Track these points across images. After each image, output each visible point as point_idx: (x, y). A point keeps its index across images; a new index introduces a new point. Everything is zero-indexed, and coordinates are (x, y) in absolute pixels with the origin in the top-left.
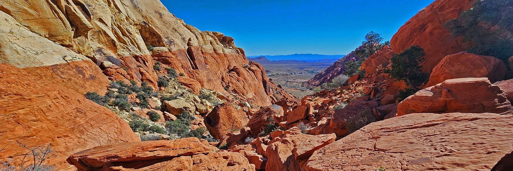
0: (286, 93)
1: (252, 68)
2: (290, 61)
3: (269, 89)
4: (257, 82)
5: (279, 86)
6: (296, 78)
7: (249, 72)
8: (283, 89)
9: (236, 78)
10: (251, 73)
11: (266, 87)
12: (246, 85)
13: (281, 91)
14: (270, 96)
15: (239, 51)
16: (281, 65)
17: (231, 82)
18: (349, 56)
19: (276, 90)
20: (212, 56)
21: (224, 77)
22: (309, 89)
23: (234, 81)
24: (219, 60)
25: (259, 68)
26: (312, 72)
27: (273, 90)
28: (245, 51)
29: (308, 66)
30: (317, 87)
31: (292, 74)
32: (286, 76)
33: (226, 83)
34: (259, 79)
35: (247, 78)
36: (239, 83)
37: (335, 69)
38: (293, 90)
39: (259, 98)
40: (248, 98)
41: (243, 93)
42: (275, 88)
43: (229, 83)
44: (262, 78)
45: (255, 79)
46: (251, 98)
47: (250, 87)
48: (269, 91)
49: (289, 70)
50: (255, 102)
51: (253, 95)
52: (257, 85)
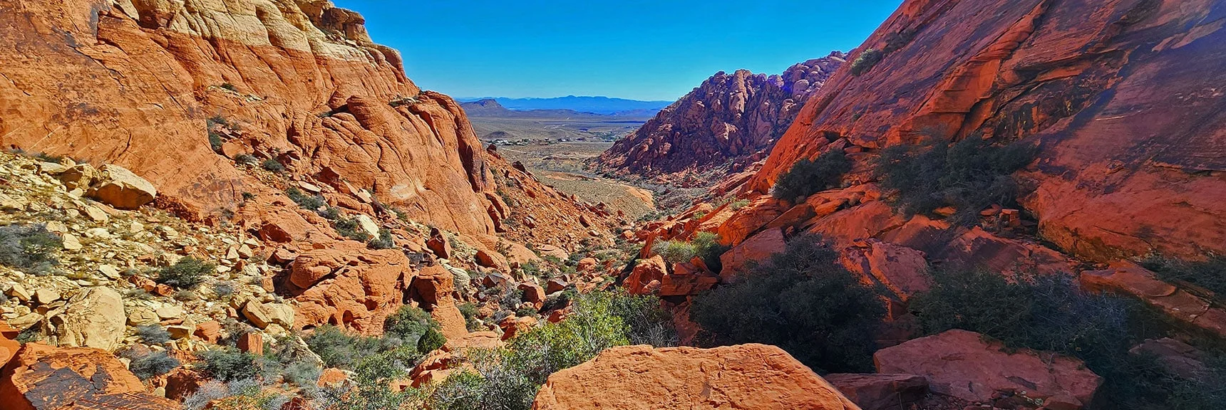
0: (536, 184)
1: (421, 107)
2: (556, 111)
3: (482, 172)
4: (438, 151)
5: (519, 166)
6: (571, 149)
7: (409, 118)
8: (529, 174)
9: (352, 135)
10: (417, 123)
11: (472, 166)
12: (391, 156)
13: (523, 179)
14: (487, 195)
15: (382, 57)
16: (535, 120)
17: (329, 148)
18: (689, 98)
19: (506, 175)
20: (259, 57)
21: (300, 127)
22: (600, 176)
23: (338, 141)
24: (290, 74)
25: (447, 108)
26: (609, 137)
27: (498, 175)
28: (400, 58)
29: (599, 124)
30: (619, 169)
31: (560, 140)
32: (547, 147)
33: (304, 151)
34: (447, 141)
35: (399, 135)
36: (359, 148)
37: (661, 128)
38: (560, 178)
39: (440, 198)
40: (395, 200)
41: (375, 184)
42: (502, 171)
43: (317, 149)
44: (456, 138)
45: (433, 141)
46: (407, 200)
47: (408, 165)
48: (483, 179)
49: (553, 131)
50: (423, 212)
51: (416, 190)
52: (437, 158)
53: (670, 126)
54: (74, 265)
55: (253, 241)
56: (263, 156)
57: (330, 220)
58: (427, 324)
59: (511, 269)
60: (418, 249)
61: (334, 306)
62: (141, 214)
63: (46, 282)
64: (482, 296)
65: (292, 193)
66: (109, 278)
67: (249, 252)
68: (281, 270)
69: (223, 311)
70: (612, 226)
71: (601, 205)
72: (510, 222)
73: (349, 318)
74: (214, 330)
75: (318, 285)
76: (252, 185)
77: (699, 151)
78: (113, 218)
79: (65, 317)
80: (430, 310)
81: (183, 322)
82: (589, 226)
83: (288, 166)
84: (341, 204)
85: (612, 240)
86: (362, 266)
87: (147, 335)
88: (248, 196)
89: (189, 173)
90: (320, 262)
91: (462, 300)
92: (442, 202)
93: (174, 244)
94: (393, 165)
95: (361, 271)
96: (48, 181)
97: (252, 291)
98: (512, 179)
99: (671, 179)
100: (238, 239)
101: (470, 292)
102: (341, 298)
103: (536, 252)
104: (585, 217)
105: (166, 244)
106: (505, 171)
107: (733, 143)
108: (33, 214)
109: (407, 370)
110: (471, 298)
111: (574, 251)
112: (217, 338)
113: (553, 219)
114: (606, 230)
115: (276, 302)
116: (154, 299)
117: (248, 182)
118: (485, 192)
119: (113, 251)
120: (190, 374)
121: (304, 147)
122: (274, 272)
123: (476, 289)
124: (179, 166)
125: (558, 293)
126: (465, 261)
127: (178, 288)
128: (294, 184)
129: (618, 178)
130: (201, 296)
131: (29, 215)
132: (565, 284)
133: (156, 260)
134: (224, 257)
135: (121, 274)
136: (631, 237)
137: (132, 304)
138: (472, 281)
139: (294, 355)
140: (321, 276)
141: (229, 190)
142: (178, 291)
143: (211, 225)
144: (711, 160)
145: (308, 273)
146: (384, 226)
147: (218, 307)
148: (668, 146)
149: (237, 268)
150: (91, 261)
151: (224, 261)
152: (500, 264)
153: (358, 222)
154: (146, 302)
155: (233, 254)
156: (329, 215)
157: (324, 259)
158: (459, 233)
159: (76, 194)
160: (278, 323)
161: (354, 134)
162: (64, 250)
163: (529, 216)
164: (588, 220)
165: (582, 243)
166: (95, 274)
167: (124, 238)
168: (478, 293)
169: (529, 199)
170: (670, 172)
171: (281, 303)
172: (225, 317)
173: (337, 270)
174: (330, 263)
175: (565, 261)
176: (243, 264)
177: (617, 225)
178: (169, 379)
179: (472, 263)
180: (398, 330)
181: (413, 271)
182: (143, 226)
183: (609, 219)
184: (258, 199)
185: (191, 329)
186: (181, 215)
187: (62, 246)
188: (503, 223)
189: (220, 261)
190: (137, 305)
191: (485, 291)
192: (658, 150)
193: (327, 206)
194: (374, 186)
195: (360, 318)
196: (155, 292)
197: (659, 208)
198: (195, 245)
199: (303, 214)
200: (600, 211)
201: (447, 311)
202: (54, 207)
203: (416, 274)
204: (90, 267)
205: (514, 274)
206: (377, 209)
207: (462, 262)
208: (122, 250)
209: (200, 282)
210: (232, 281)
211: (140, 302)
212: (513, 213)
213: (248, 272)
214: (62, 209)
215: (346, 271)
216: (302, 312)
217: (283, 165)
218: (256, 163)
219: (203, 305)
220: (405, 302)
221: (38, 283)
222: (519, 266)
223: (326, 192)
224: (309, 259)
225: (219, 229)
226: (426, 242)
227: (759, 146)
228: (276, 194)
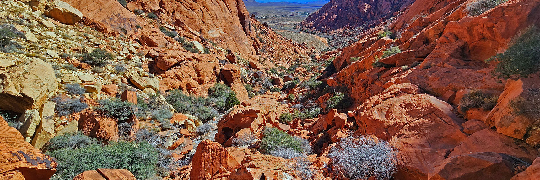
0: (274, 33)
3: (249, 27)
4: (229, 15)
5: (265, 25)
6: (288, 20)
8: (270, 29)
9: (188, 5)
11: (245, 24)
12: (207, 16)
13: (268, 31)
14: (252, 37)
16: (271, 7)
17: (179, 11)
19: (260, 29)
21: (165, 1)
22: (302, 32)
23: (183, 8)
26: (305, 14)
27: (257, 28)
29: (300, 8)
30: (311, 28)
31: (282, 16)
32: (276, 19)
33: (168, 13)
34: (233, 10)
35: (210, 6)
36: (193, 12)
37: (332, 7)
38: (284, 32)
39: (231, 38)
40: (210, 37)
41: (201, 29)
42: (258, 27)
43: (174, 12)
44: (237, 9)
45: (227, 10)
46: (216, 37)
47: (215, 21)
48: (250, 30)
49: (279, 12)
50: (224, 44)
51: (220, 34)
52: (229, 19)
53: (336, 6)
54: (32, 49)
55: (137, 45)
56: (147, 11)
57: (180, 43)
58: (229, 92)
59: (266, 70)
60: (222, 59)
61: (181, 80)
62: (76, 27)
63: (11, 57)
64: (253, 81)
65: (162, 29)
66: (53, 57)
67: (134, 50)
68: (152, 61)
69: (120, 79)
70: (309, 53)
71: (304, 44)
72: (262, 50)
73: (189, 87)
74: (114, 89)
75: (172, 69)
76: (140, 22)
77: (351, 18)
78: (59, 28)
79: (8, 74)
80: (230, 86)
81: (94, 83)
82: (299, 53)
83: (159, 17)
84: (185, 36)
85: (310, 60)
86: (194, 61)
87: (70, 89)
88: (139, 27)
89: (106, 12)
90: (171, 57)
91: (245, 83)
92: (232, 39)
93: (93, 43)
94: (209, 20)
95: (194, 64)
96: (21, 5)
97: (137, 70)
98: (263, 30)
99: (336, 33)
100: (129, 43)
101: (248, 80)
102: (184, 77)
103: (275, 64)
104: (297, 49)
105: (89, 43)
106: (259, 27)
107: (369, 14)
108: (10, 21)
109: (220, 115)
110: (248, 82)
111: (292, 64)
112: (116, 93)
113: (282, 49)
114: (307, 56)
115: (150, 77)
116: (80, 71)
117: (138, 21)
118: (251, 36)
119: (56, 44)
120: (92, 113)
121: (167, 11)
122: (149, 61)
123: (250, 78)
124: (101, 8)
125: (290, 82)
126: (244, 66)
127: (94, 66)
128: (163, 25)
129: (310, 32)
130: (108, 71)
131: (8, 21)
132: (293, 78)
133: (82, 50)
134: (121, 52)
135: (61, 56)
136: (319, 59)
137: (66, 72)
138: (248, 75)
139: (158, 104)
140: (172, 64)
141: (129, 23)
142: (93, 67)
143: (115, 36)
144: (357, 23)
145: (165, 62)
146: (206, 48)
147: (117, 77)
148: (335, 16)
149: (129, 58)
150: (42, 48)
151: (121, 54)
152: (260, 68)
153: (193, 44)
154: (74, 72)
155: (126, 51)
156: (180, 41)
157: (174, 55)
158: (240, 54)
159: (37, 14)
160: (151, 88)
161: (190, 5)
162: (27, 41)
163: (271, 48)
164: (298, 51)
165: (296, 61)
166: (44, 55)
167: (65, 38)
168: (252, 80)
169: (271, 40)
170: (335, 29)
171: (153, 77)
172: (121, 82)
173: (181, 62)
174: (177, 57)
175: (288, 69)
176: (131, 56)
177: (312, 53)
178: (81, 115)
179: (247, 67)
180: (215, 95)
181: (221, 66)
182: (76, 33)
183: (308, 50)
184: (144, 29)
185: (99, 88)
186: (98, 29)
187: (25, 38)
188: (260, 51)
189: (119, 54)
190: (68, 73)
191: (255, 79)
192: (330, 19)
193: (178, 36)
194: (201, 30)
195: (195, 88)
196: (80, 67)
197: (331, 46)
198: (105, 45)
199: (167, 39)
200: (303, 46)
201: (238, 88)
202: (23, 18)
203: (223, 67)
204: (42, 51)
205: (267, 72)
206: (203, 40)
207: (243, 66)
208: (63, 44)
209: (106, 63)
210: (126, 65)
211: (70, 72)
212: (264, 46)
213: (134, 60)
214: (28, 20)
215: (186, 62)
216: (164, 83)
217: (157, 16)
218: (144, 14)
219: (109, 76)
220: (217, 81)
221: (6, 57)
222: (269, 69)
223: (178, 30)
224: (165, 54)
225: (119, 38)
226: (226, 56)
227: (383, 15)
228: (153, 27)
